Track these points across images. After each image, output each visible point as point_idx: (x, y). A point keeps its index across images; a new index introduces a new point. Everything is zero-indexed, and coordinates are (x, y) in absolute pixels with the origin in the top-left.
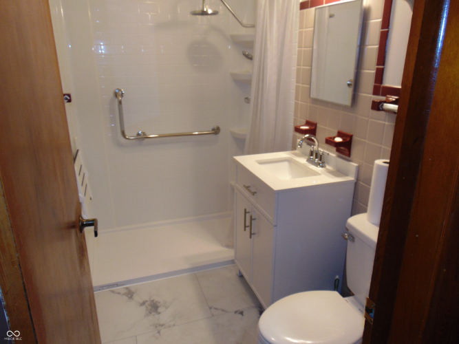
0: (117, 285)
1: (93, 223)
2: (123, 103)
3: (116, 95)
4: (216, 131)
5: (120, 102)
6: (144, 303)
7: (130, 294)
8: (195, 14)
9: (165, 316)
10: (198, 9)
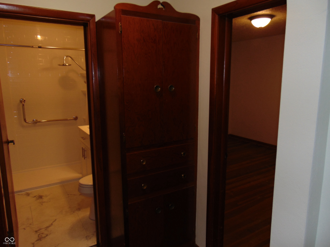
0: (21, 191)
1: (12, 142)
2: (25, 105)
3: (21, 102)
4: (76, 118)
5: (23, 105)
6: (35, 196)
7: (28, 195)
8: (60, 65)
9: (45, 199)
10: (62, 64)
